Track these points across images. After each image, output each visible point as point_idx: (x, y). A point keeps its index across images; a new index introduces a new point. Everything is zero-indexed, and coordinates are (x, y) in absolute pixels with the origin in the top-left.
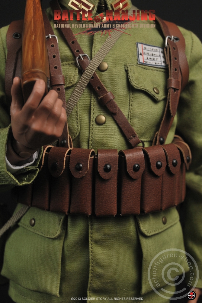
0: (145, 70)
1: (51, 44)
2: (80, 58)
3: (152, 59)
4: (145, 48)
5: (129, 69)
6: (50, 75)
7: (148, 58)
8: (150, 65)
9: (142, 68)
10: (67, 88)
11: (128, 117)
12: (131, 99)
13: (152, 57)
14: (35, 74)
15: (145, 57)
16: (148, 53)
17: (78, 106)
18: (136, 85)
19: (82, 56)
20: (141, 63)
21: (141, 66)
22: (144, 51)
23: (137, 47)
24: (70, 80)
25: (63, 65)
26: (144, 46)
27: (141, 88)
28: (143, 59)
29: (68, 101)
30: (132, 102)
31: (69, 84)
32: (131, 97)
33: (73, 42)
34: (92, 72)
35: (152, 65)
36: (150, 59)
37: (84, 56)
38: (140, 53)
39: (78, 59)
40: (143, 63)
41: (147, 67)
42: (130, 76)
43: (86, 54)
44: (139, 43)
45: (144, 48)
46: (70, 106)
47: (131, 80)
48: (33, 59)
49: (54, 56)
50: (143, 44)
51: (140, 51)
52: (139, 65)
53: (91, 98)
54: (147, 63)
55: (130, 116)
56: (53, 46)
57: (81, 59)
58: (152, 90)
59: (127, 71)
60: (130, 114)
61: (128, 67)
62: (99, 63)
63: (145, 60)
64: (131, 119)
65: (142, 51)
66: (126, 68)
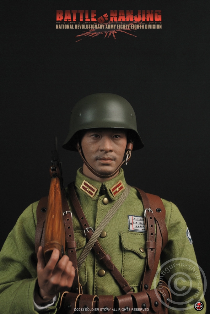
0: (134, 235)
1: (67, 219)
2: (86, 231)
3: (140, 226)
4: (135, 219)
5: (122, 236)
6: (66, 241)
7: (136, 226)
8: (138, 231)
9: (132, 234)
10: (78, 250)
11: (122, 271)
12: (124, 257)
13: (140, 225)
14: (53, 245)
15: (134, 225)
16: (137, 222)
17: (86, 263)
18: (126, 247)
19: (88, 229)
20: (131, 230)
21: (131, 232)
22: (134, 221)
23: (129, 218)
24: (80, 244)
25: (76, 233)
26: (134, 217)
27: (131, 249)
28: (133, 227)
29: (79, 259)
30: (124, 259)
31: (79, 247)
32: (124, 255)
33: (82, 218)
34: (96, 238)
35: (139, 231)
36: (138, 226)
37: (89, 229)
38: (130, 223)
39: (85, 231)
40: (132, 230)
41: (136, 233)
42: (123, 240)
43: (91, 228)
44: (130, 215)
45: (133, 219)
46: (80, 263)
47: (123, 243)
48: (52, 234)
49: (69, 228)
50: (134, 216)
51: (131, 221)
52: (129, 232)
53: (95, 260)
54: (136, 230)
55: (123, 269)
56: (68, 220)
57: (88, 232)
58: (139, 250)
59: (120, 237)
60: (123, 268)
61: (121, 234)
62: (101, 232)
63: (134, 228)
64: (123, 271)
65: (132, 221)
66: (120, 235)
